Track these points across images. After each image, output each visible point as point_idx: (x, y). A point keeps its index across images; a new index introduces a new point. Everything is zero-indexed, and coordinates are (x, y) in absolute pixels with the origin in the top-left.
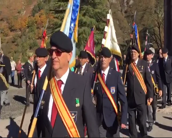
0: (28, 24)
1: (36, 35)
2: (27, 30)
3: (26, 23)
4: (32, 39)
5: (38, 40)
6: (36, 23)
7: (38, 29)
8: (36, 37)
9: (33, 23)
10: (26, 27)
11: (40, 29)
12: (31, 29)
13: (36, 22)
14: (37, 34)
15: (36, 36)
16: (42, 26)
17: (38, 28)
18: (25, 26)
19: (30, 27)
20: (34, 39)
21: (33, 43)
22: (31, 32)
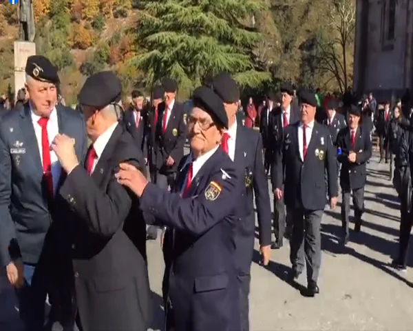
0: (49, 9)
1: (69, 38)
2: (49, 23)
3: (45, 5)
4: (61, 47)
5: (73, 52)
6: (70, 7)
7: (75, 23)
8: (69, 43)
9: (62, 7)
10: (45, 15)
11: (78, 23)
12: (58, 21)
13: (69, 3)
14: (71, 35)
15: (70, 40)
16: (83, 15)
17: (73, 20)
18: (44, 11)
19: (55, 17)
20: (64, 46)
21: (63, 57)
22: (57, 28)
